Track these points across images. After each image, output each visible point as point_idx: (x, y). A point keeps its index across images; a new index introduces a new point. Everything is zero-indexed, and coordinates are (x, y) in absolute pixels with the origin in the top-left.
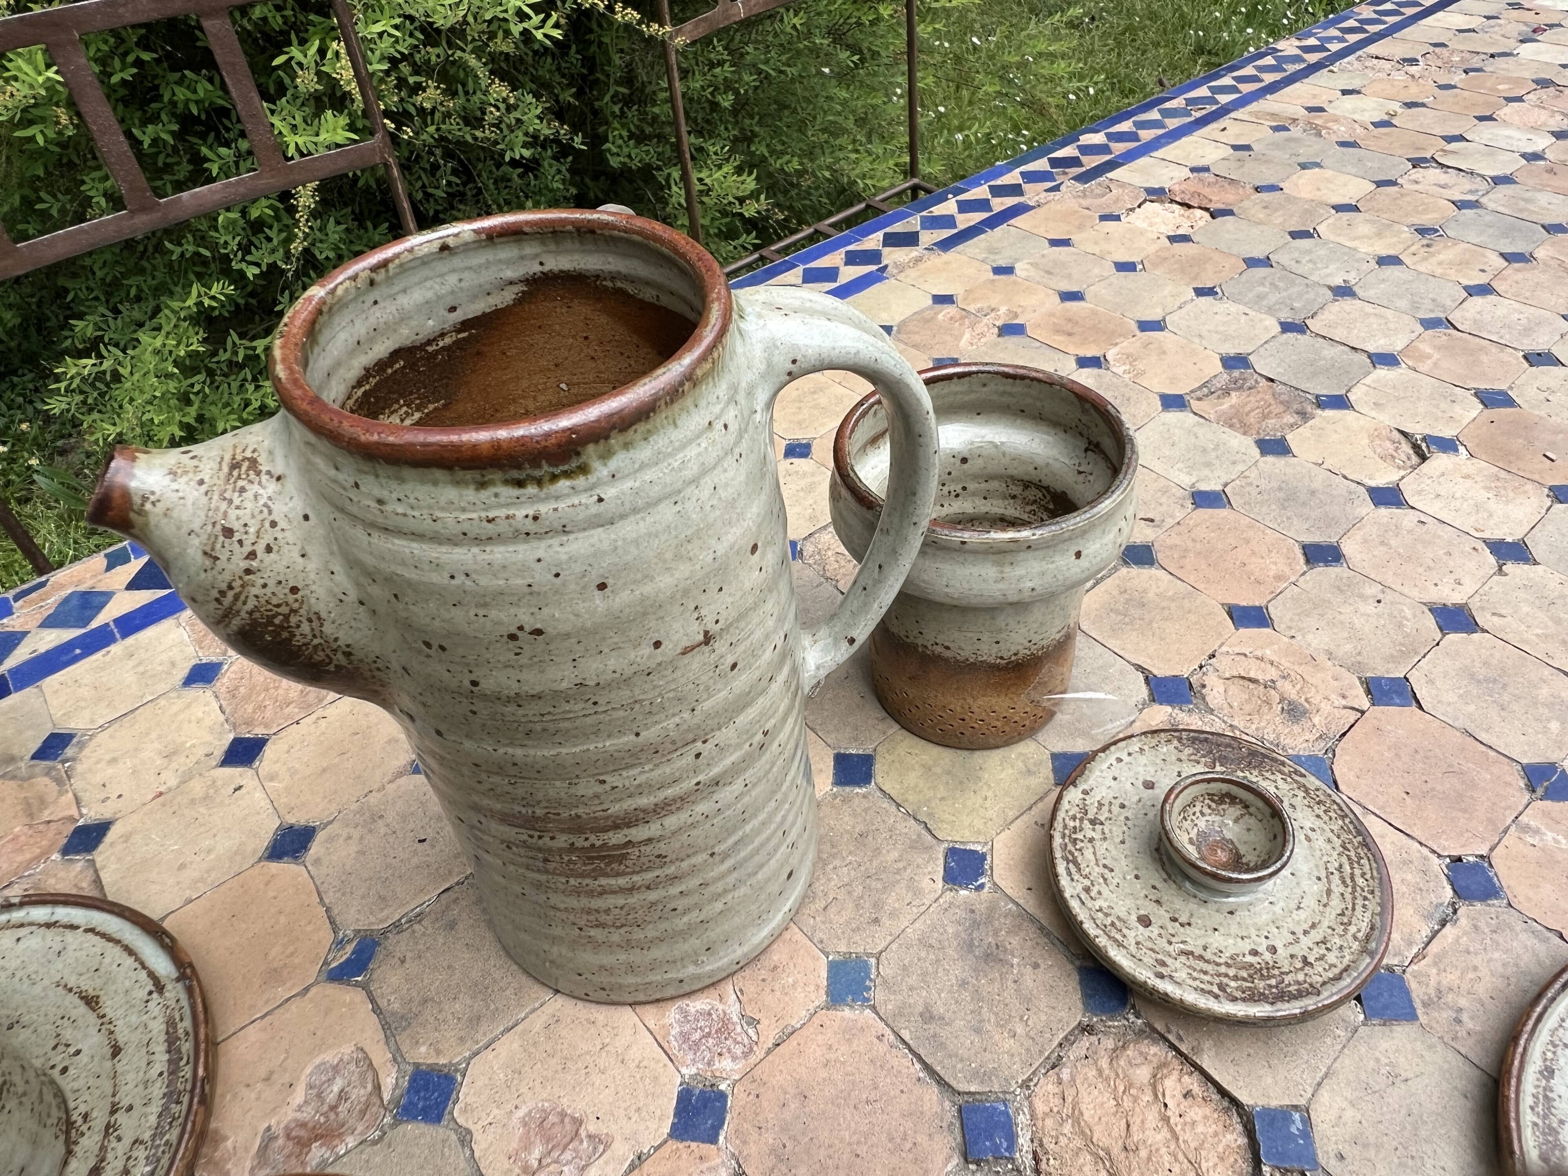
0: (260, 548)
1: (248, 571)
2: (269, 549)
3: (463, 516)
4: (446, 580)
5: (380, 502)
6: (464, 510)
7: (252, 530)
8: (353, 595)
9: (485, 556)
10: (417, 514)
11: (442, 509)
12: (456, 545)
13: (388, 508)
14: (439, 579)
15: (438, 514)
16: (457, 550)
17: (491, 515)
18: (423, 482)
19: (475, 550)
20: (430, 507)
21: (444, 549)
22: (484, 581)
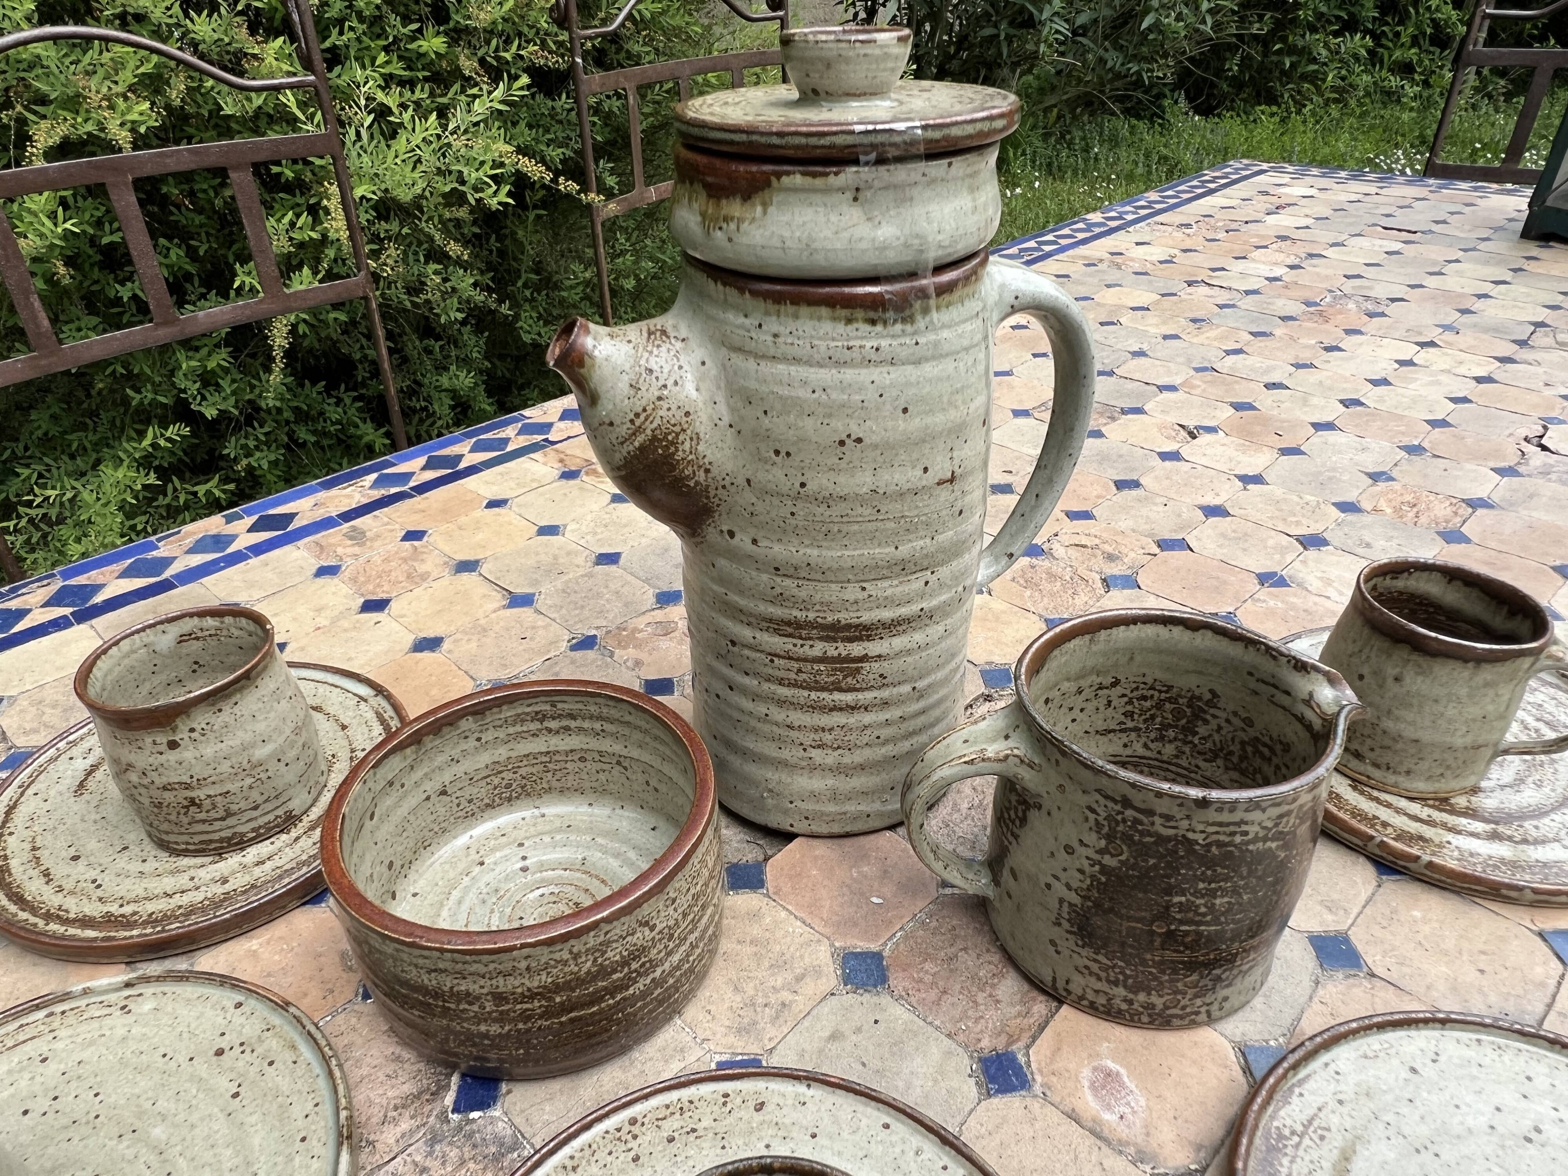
0: (670, 383)
1: (660, 398)
2: (676, 383)
3: (833, 344)
4: (808, 395)
5: (776, 336)
6: (833, 339)
7: (666, 370)
8: (726, 420)
9: (840, 376)
10: (801, 343)
11: (820, 339)
12: (822, 366)
13: (780, 340)
14: (803, 393)
15: (816, 342)
16: (822, 371)
17: (851, 344)
18: (811, 318)
19: (834, 371)
20: (812, 337)
21: (812, 370)
22: (834, 396)
